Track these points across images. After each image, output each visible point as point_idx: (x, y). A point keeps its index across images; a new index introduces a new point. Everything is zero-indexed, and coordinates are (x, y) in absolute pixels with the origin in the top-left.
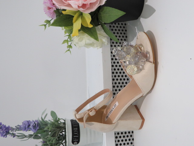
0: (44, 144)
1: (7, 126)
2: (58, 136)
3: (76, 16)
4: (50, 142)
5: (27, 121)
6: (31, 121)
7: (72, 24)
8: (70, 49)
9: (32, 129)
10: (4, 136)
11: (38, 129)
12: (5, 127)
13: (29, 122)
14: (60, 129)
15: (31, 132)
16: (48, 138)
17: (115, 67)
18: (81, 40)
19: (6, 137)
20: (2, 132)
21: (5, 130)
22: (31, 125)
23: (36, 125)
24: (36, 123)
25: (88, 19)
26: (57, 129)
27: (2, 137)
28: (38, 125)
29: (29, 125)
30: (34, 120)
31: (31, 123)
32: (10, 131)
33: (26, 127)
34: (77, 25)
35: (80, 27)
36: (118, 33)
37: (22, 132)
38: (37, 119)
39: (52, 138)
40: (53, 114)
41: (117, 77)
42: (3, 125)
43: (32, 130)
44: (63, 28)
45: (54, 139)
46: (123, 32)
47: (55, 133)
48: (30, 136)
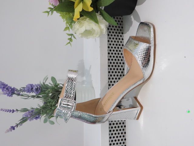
0: (45, 104)
1: (12, 87)
2: (57, 98)
4: (50, 104)
5: (30, 84)
6: (34, 84)
9: (35, 91)
10: (10, 96)
11: (40, 92)
12: (11, 88)
13: (32, 85)
14: (59, 93)
15: (34, 94)
16: (48, 100)
17: (111, 61)
19: (12, 96)
20: (8, 93)
21: (11, 91)
22: (34, 88)
23: (38, 88)
24: (38, 86)
25: (89, 2)
26: (56, 92)
27: (9, 97)
28: (40, 88)
29: (32, 88)
30: (37, 84)
31: (34, 86)
32: (15, 92)
33: (29, 90)
36: (115, 30)
37: (25, 93)
38: (39, 83)
39: (52, 100)
40: (53, 79)
41: (112, 70)
42: (9, 86)
43: (34, 93)
44: (65, 20)
45: (53, 101)
46: (119, 29)
47: (55, 96)
48: (33, 97)
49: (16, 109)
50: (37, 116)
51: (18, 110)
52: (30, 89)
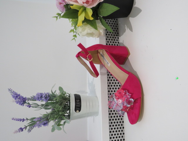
0: (53, 111)
1: (24, 97)
2: (64, 105)
3: (80, 11)
4: (57, 109)
5: (40, 93)
6: (43, 93)
7: (77, 18)
8: (75, 38)
9: (44, 99)
10: (21, 104)
14: (66, 100)
16: (56, 106)
18: (83, 30)
19: (23, 106)
22: (43, 96)
23: (47, 96)
25: (90, 13)
26: (63, 100)
27: (20, 105)
30: (46, 93)
32: (26, 101)
34: (81, 17)
35: (83, 19)
38: (48, 92)
40: (61, 89)
42: (21, 96)
44: (71, 21)
45: (61, 107)
47: (62, 103)
48: (42, 105)
49: (27, 118)
50: (46, 122)
51: (28, 119)
52: (40, 97)
